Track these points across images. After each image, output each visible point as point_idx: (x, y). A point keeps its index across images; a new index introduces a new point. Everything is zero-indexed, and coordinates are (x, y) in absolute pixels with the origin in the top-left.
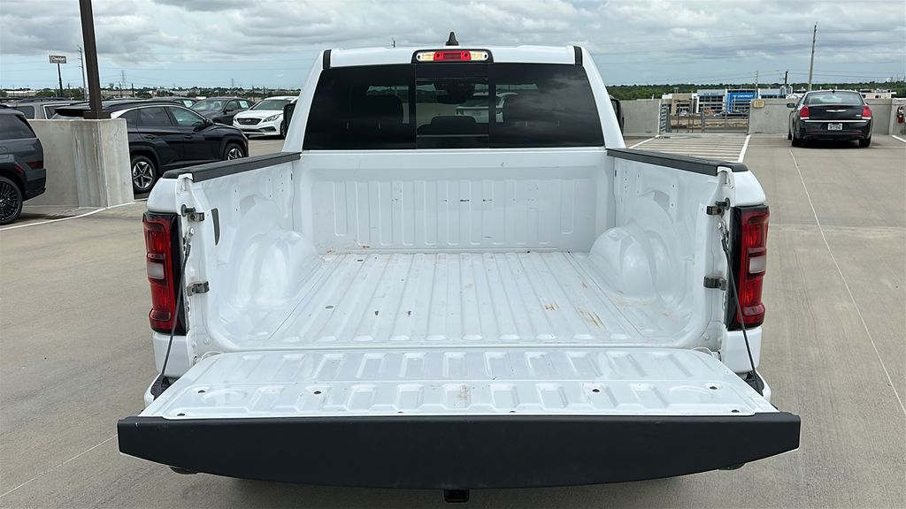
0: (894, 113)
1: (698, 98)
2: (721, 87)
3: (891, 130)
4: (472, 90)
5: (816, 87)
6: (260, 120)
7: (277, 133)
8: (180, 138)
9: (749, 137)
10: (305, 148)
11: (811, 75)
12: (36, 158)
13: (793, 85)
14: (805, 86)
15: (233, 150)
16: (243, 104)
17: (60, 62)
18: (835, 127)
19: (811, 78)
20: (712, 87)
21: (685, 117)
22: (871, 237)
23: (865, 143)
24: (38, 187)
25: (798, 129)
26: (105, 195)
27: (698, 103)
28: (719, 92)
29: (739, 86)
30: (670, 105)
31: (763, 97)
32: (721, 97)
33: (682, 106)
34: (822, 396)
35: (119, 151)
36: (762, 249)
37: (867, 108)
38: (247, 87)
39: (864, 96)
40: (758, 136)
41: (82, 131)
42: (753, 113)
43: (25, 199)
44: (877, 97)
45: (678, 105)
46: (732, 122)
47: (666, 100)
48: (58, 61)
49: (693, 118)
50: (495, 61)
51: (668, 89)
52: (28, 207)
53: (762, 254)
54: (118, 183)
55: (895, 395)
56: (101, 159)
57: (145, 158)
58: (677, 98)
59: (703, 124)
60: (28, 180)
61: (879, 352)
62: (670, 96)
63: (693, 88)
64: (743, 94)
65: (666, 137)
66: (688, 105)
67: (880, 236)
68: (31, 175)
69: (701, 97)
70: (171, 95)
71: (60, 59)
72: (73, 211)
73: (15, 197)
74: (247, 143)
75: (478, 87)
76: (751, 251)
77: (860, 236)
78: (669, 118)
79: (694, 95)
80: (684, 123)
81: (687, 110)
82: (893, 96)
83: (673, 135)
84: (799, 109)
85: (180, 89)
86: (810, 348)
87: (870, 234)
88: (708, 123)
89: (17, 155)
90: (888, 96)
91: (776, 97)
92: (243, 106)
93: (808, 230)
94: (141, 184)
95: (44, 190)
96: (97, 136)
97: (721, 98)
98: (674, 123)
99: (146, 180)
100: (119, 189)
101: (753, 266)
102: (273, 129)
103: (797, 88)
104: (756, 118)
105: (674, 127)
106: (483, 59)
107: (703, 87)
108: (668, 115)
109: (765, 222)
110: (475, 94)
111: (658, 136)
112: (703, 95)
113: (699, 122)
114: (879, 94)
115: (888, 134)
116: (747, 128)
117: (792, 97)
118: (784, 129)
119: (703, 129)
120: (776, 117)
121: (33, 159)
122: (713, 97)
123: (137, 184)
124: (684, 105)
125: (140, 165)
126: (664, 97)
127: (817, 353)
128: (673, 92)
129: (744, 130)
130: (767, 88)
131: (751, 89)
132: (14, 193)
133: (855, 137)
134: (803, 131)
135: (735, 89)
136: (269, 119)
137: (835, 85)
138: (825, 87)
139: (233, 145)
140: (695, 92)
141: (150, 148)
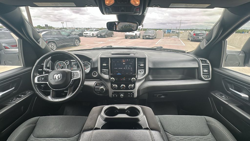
2: (166, 29)
6: (88, 33)
7: (91, 36)
8: (62, 38)
9: (179, 39)
14: (179, 30)
15: (77, 41)
16: (86, 30)
18: (200, 38)
20: (164, 29)
51: (157, 29)
57: (53, 43)
71: (63, 23)
97: (166, 31)
102: (90, 35)
104: (181, 35)
111: (162, 38)
120: (184, 35)
131: (170, 30)
134: (194, 38)
135: (168, 30)
136: (90, 33)
139: (77, 39)
140: (162, 30)
141: (54, 41)
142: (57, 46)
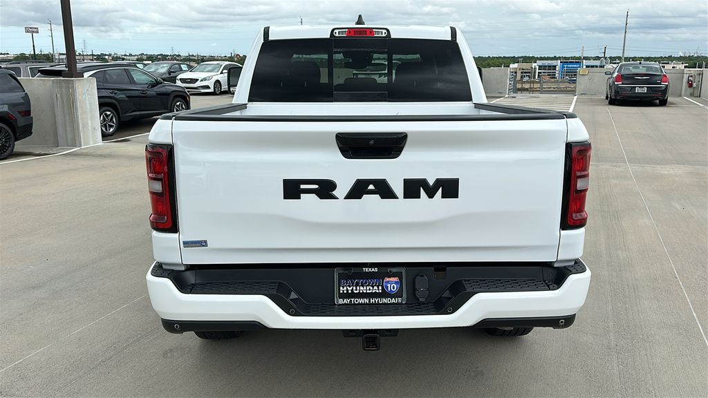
0: (685, 80)
1: (537, 67)
2: (555, 58)
3: (683, 93)
4: (371, 58)
5: (627, 59)
6: (197, 80)
7: (211, 90)
8: (136, 93)
9: (576, 97)
10: (250, 100)
11: (624, 50)
12: (25, 108)
13: (610, 58)
14: (620, 58)
15: (178, 104)
16: (183, 67)
17: (33, 32)
18: (641, 90)
19: (624, 52)
20: (548, 59)
21: (527, 82)
22: (666, 173)
23: (663, 103)
24: (27, 131)
25: (613, 91)
26: (80, 137)
27: (537, 71)
28: (553, 63)
29: (569, 58)
30: (516, 73)
31: (587, 67)
32: (555, 66)
33: (525, 73)
34: (628, 285)
35: (90, 104)
36: (586, 173)
37: (665, 76)
38: (184, 54)
39: (664, 67)
40: (583, 97)
41: (61, 87)
42: (579, 79)
43: (16, 140)
44: (673, 67)
45: (522, 73)
46: (563, 86)
47: (513, 68)
48: (32, 31)
49: (533, 82)
50: (392, 37)
51: (514, 60)
52: (19, 146)
53: (586, 176)
54: (90, 128)
55: (680, 284)
56: (76, 108)
57: (110, 109)
58: (521, 67)
59: (541, 87)
60: (19, 125)
61: (669, 254)
62: (516, 65)
63: (534, 59)
64: (572, 65)
65: (513, 97)
66: (530, 73)
67: (672, 172)
68: (21, 121)
69: (539, 66)
70: (123, 59)
71: (34, 30)
72: (55, 150)
73: (9, 139)
74: (189, 98)
75: (375, 56)
76: (578, 174)
77: (658, 171)
78: (516, 82)
79: (534, 65)
80: (527, 86)
81: (529, 77)
82: (685, 67)
83: (519, 95)
84: (614, 76)
85: (131, 55)
86: (619, 252)
87: (667, 170)
88: (544, 86)
89: (9, 105)
90: (682, 67)
91: (597, 67)
92: (184, 69)
93: (619, 167)
94: (106, 130)
95: (31, 133)
96: (74, 91)
98: (519, 86)
99: (111, 126)
100: (90, 132)
101: (580, 184)
102: (208, 87)
103: (613, 60)
104: (582, 83)
105: (519, 90)
106: (384, 35)
107: (541, 59)
108: (515, 80)
109: (588, 154)
110: (373, 62)
111: (507, 96)
112: (541, 64)
113: (539, 85)
114: (675, 66)
115: (681, 96)
116: (575, 91)
117: (609, 66)
118: (603, 90)
119: (542, 91)
120: (596, 82)
121: (23, 109)
122: (549, 66)
123: (104, 129)
124: (527, 73)
125: (105, 114)
126: (511, 66)
127: (625, 255)
128: (518, 62)
129: (573, 92)
130: (590, 60)
131: (578, 61)
132: (8, 136)
133: (655, 97)
134: (617, 93)
135: (565, 60)
136: (204, 79)
137: (642, 58)
138: (634, 59)
139: (178, 99)
140: (535, 62)
141: (114, 101)
142: (122, 120)
